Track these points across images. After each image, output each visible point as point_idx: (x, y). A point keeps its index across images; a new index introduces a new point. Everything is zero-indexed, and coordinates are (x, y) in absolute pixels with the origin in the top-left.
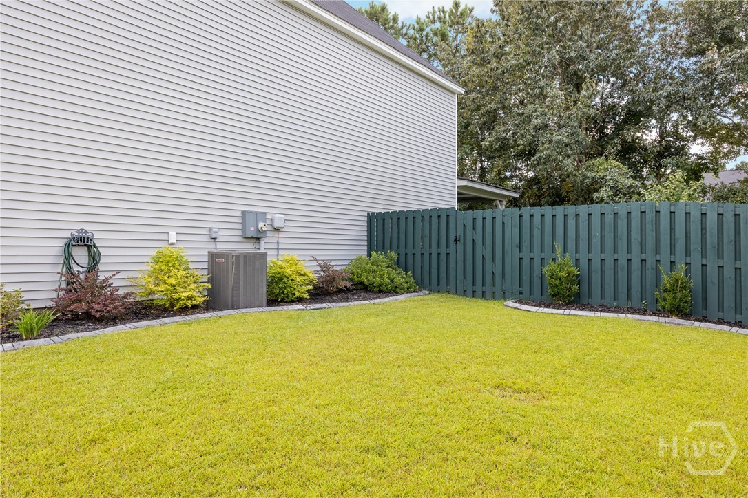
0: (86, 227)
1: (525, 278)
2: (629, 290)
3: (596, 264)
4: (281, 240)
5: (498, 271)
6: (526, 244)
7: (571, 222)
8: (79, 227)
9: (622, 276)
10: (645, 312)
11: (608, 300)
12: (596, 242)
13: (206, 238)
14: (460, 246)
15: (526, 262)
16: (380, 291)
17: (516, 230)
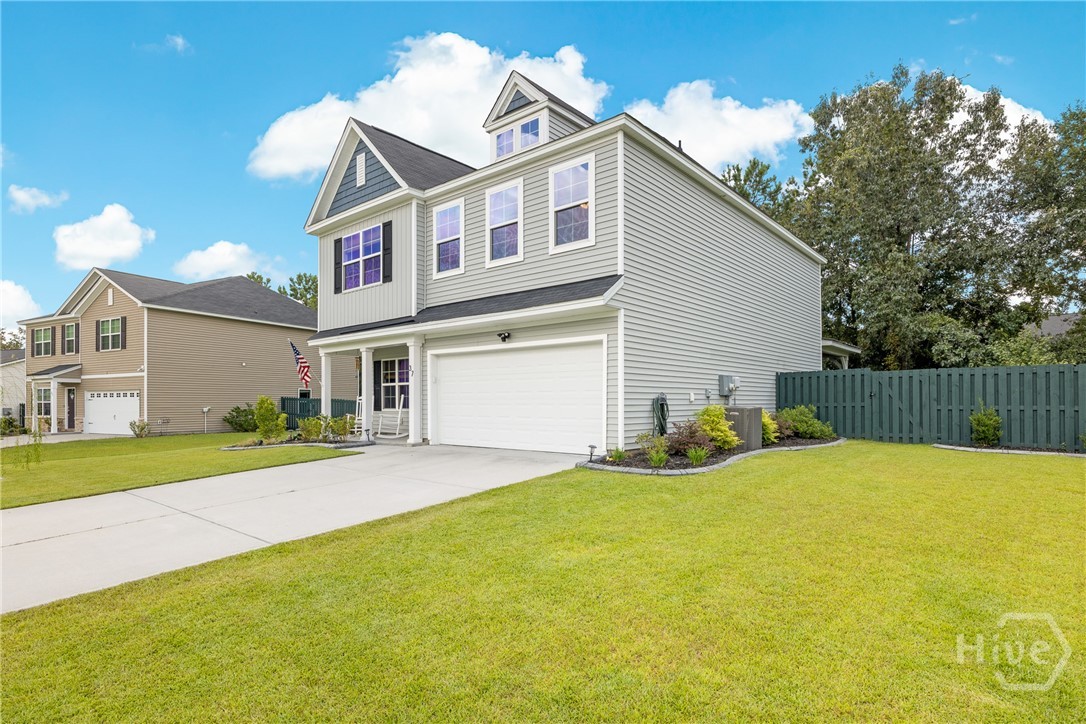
0: (664, 391)
1: (944, 426)
2: (1048, 434)
3: (1016, 414)
4: (737, 398)
5: (916, 420)
6: (944, 398)
7: (990, 381)
8: (660, 391)
9: (1041, 424)
10: (1065, 451)
11: (1028, 441)
12: (1015, 396)
13: (704, 397)
14: (875, 401)
15: (944, 413)
16: (811, 437)
17: (934, 388)
